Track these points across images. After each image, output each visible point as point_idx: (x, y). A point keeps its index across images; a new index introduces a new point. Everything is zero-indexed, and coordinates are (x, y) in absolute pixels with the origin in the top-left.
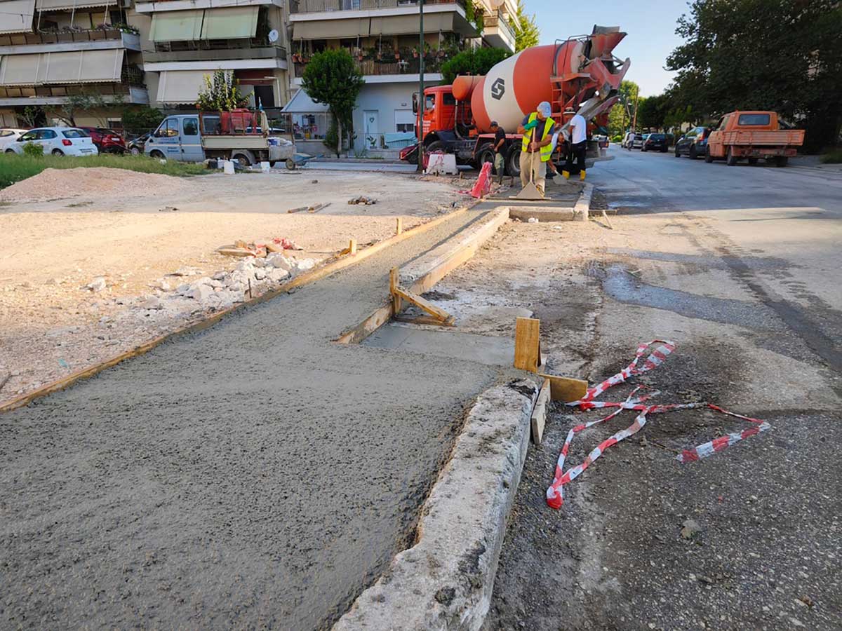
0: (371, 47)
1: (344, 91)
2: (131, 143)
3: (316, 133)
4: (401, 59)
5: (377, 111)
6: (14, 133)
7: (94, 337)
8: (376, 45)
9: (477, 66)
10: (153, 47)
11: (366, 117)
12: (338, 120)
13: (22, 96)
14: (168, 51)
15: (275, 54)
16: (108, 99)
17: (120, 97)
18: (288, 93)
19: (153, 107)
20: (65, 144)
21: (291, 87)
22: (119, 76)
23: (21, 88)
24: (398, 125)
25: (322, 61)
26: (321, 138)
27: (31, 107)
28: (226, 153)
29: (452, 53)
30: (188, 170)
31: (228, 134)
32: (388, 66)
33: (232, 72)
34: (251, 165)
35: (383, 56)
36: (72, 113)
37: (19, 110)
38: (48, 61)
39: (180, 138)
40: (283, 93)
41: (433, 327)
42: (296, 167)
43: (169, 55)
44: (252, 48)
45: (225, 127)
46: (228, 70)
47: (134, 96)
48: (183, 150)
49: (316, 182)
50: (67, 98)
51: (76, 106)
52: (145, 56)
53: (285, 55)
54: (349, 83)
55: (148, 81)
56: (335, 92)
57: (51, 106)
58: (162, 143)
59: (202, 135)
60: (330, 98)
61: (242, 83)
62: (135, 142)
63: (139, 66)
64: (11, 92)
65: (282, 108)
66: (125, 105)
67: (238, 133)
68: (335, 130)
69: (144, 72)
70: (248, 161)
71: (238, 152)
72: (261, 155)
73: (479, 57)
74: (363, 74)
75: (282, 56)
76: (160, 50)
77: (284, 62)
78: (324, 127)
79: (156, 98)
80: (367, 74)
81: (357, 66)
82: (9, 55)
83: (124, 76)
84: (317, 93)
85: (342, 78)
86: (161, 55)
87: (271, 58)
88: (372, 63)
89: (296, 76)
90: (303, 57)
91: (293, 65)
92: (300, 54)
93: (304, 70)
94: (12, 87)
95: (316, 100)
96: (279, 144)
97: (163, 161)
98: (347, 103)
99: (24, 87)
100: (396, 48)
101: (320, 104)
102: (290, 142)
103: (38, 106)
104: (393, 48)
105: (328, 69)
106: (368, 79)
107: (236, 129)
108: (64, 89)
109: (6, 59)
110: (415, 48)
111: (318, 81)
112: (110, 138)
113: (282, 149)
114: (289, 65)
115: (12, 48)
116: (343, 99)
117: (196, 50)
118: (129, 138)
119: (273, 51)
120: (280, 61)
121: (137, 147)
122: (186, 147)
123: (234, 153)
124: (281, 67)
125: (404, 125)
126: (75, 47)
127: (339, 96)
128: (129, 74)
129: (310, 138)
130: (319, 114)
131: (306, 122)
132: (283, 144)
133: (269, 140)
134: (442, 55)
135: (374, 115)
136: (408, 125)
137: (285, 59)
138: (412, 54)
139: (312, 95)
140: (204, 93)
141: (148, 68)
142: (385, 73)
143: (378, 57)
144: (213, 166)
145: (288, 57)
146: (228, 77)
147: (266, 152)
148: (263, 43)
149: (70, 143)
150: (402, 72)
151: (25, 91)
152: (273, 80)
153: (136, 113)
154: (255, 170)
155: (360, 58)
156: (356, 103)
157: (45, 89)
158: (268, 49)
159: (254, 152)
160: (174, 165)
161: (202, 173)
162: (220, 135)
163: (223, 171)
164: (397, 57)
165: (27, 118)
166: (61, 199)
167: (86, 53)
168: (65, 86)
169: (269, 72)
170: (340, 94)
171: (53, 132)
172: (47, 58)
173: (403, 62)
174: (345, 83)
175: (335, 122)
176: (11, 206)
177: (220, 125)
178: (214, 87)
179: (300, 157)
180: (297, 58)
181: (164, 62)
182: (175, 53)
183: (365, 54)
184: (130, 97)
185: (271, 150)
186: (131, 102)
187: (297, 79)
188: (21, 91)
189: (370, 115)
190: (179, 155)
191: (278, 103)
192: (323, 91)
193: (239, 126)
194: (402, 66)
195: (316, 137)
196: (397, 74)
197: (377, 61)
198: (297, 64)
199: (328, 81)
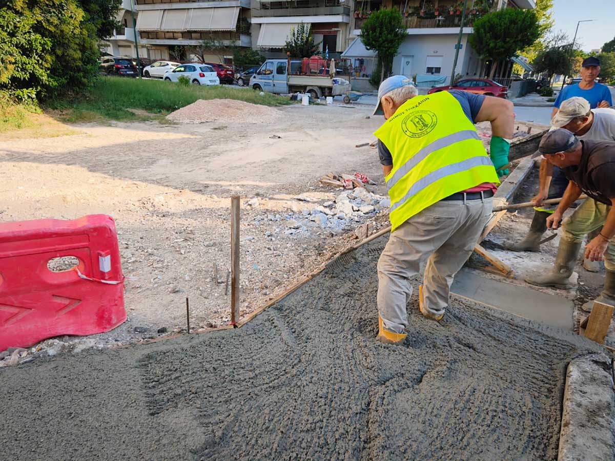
0: (416, 6)
1: (391, 41)
2: (239, 75)
3: (364, 73)
4: (439, 15)
5: (413, 56)
6: (168, 65)
7: (265, 247)
8: (420, 4)
9: (504, 24)
10: (258, 6)
11: (403, 60)
12: (383, 64)
13: (174, 38)
14: (268, 9)
15: (342, 12)
16: (226, 43)
17: (234, 42)
18: (346, 41)
19: (254, 49)
20: (201, 76)
21: (350, 37)
22: (235, 27)
23: (173, 33)
24: (428, 68)
25: (378, 18)
26: (367, 76)
27: (179, 46)
28: (303, 89)
29: (484, 12)
30: (279, 101)
31: (305, 74)
32: (427, 21)
33: (309, 26)
34: (318, 98)
35: (425, 13)
36: (202, 51)
37: (171, 48)
38: (191, 15)
39: (273, 76)
40: (344, 41)
41: (497, 277)
42: (351, 101)
43: (269, 12)
44: (326, 6)
45: (304, 70)
46: (307, 23)
47: (242, 41)
48: (274, 85)
49: (369, 117)
50: (201, 41)
51: (206, 47)
52: (253, 12)
53: (349, 12)
54: (396, 35)
55: (253, 31)
56: (383, 42)
57: (191, 46)
58: (261, 79)
59: (288, 74)
60: (379, 47)
61: (317, 33)
62: (241, 75)
63: (248, 20)
64: (167, 35)
65: (341, 53)
66: (236, 47)
67: (312, 74)
68: (379, 71)
69: (251, 24)
70: (317, 95)
71: (311, 88)
72: (327, 91)
73: (507, 16)
74: (407, 28)
75: (347, 13)
76: (263, 8)
77: (348, 17)
78: (371, 68)
79: (257, 43)
80: (410, 28)
81: (403, 21)
82: (168, 10)
83: (238, 27)
84: (369, 43)
85: (392, 30)
86: (263, 12)
87: (338, 14)
88: (415, 19)
89: (355, 28)
90: (363, 14)
91: (354, 20)
92: (361, 12)
93: (362, 24)
94: (168, 32)
95: (368, 48)
96: (340, 83)
97: (262, 93)
98: (391, 51)
99: (175, 32)
100: (436, 7)
101: (371, 51)
102: (348, 82)
103: (183, 46)
104: (434, 7)
105: (381, 24)
106: (411, 31)
107: (312, 71)
108: (199, 34)
109: (166, 12)
110: (453, 6)
111: (372, 33)
112: (226, 71)
113: (342, 87)
114: (352, 20)
115: (170, 5)
116: (389, 48)
117: (287, 8)
118: (237, 71)
119: (341, 9)
120: (345, 17)
121: (242, 79)
122: (277, 83)
123: (308, 89)
124: (345, 21)
125: (433, 68)
126: (209, 5)
127: (386, 45)
128: (241, 25)
129: (359, 76)
130: (368, 59)
131: (358, 63)
132: (343, 83)
133: (334, 81)
134: (474, 13)
135: (410, 60)
136: (436, 68)
137: (348, 15)
138: (449, 12)
139: (366, 44)
140: (289, 40)
141: (254, 21)
142: (424, 26)
143: (422, 14)
144: (294, 98)
145: (352, 14)
146: (307, 28)
147: (330, 89)
148: (334, 3)
149: (204, 76)
150: (438, 26)
151: (175, 35)
152: (338, 31)
153: (243, 54)
154: (321, 102)
155: (406, 15)
156: (399, 50)
157: (188, 34)
158: (338, 7)
159: (322, 89)
160: (269, 97)
161: (287, 104)
162: (300, 75)
163: (301, 103)
164: (436, 13)
165: (176, 54)
166: (207, 122)
167: (216, 9)
168: (201, 33)
169: (336, 25)
170: (388, 44)
171: (194, 67)
172: (192, 13)
173: (440, 18)
174: (393, 35)
175: (379, 65)
176: (179, 126)
177: (301, 68)
178: (296, 36)
179: (355, 94)
180: (358, 15)
181: (265, 17)
182: (273, 10)
183: (410, 11)
184: (240, 42)
185: (334, 88)
186: (240, 45)
187: (355, 30)
188: (173, 35)
189: (407, 60)
190: (271, 88)
191: (338, 49)
192: (375, 41)
193: (314, 69)
194: (439, 21)
195: (363, 75)
196: (434, 27)
197: (419, 17)
198: (357, 19)
199: (380, 33)
